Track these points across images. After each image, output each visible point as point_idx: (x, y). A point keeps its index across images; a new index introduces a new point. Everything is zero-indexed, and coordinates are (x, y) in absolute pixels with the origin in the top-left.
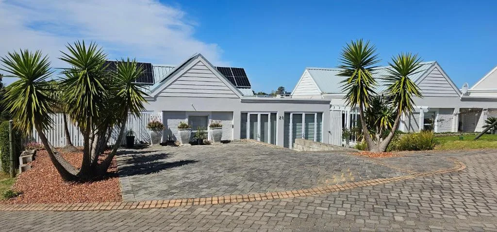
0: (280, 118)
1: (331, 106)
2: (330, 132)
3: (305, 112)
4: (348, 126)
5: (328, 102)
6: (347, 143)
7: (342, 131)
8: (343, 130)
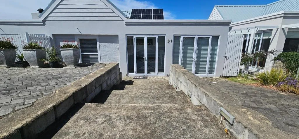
0: (168, 42)
1: (230, 28)
2: (226, 57)
3: (198, 35)
4: (249, 51)
5: (227, 24)
6: (246, 68)
7: (241, 56)
8: (243, 55)
